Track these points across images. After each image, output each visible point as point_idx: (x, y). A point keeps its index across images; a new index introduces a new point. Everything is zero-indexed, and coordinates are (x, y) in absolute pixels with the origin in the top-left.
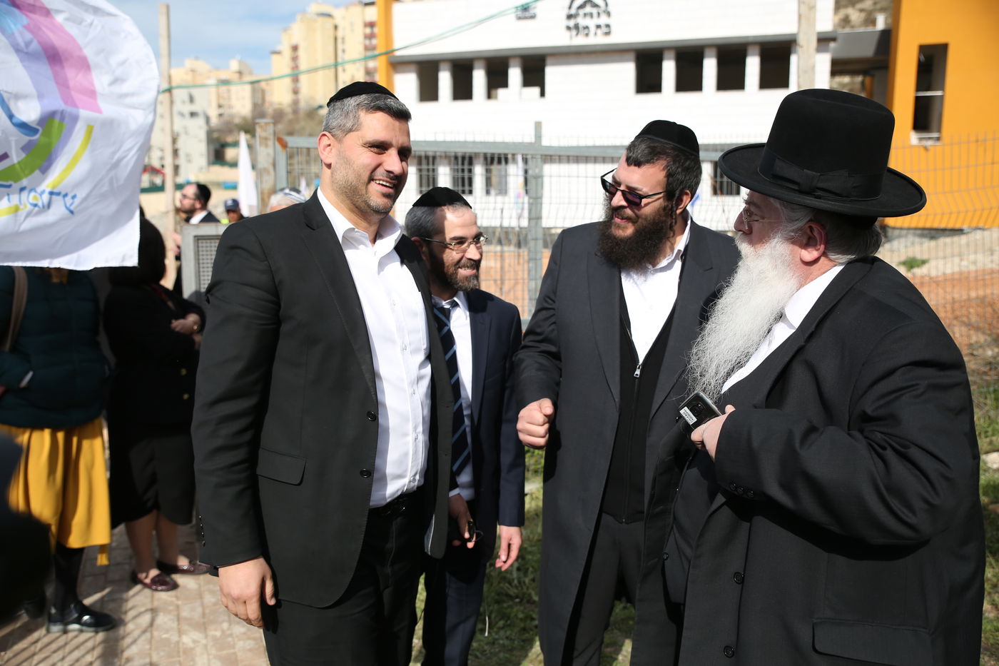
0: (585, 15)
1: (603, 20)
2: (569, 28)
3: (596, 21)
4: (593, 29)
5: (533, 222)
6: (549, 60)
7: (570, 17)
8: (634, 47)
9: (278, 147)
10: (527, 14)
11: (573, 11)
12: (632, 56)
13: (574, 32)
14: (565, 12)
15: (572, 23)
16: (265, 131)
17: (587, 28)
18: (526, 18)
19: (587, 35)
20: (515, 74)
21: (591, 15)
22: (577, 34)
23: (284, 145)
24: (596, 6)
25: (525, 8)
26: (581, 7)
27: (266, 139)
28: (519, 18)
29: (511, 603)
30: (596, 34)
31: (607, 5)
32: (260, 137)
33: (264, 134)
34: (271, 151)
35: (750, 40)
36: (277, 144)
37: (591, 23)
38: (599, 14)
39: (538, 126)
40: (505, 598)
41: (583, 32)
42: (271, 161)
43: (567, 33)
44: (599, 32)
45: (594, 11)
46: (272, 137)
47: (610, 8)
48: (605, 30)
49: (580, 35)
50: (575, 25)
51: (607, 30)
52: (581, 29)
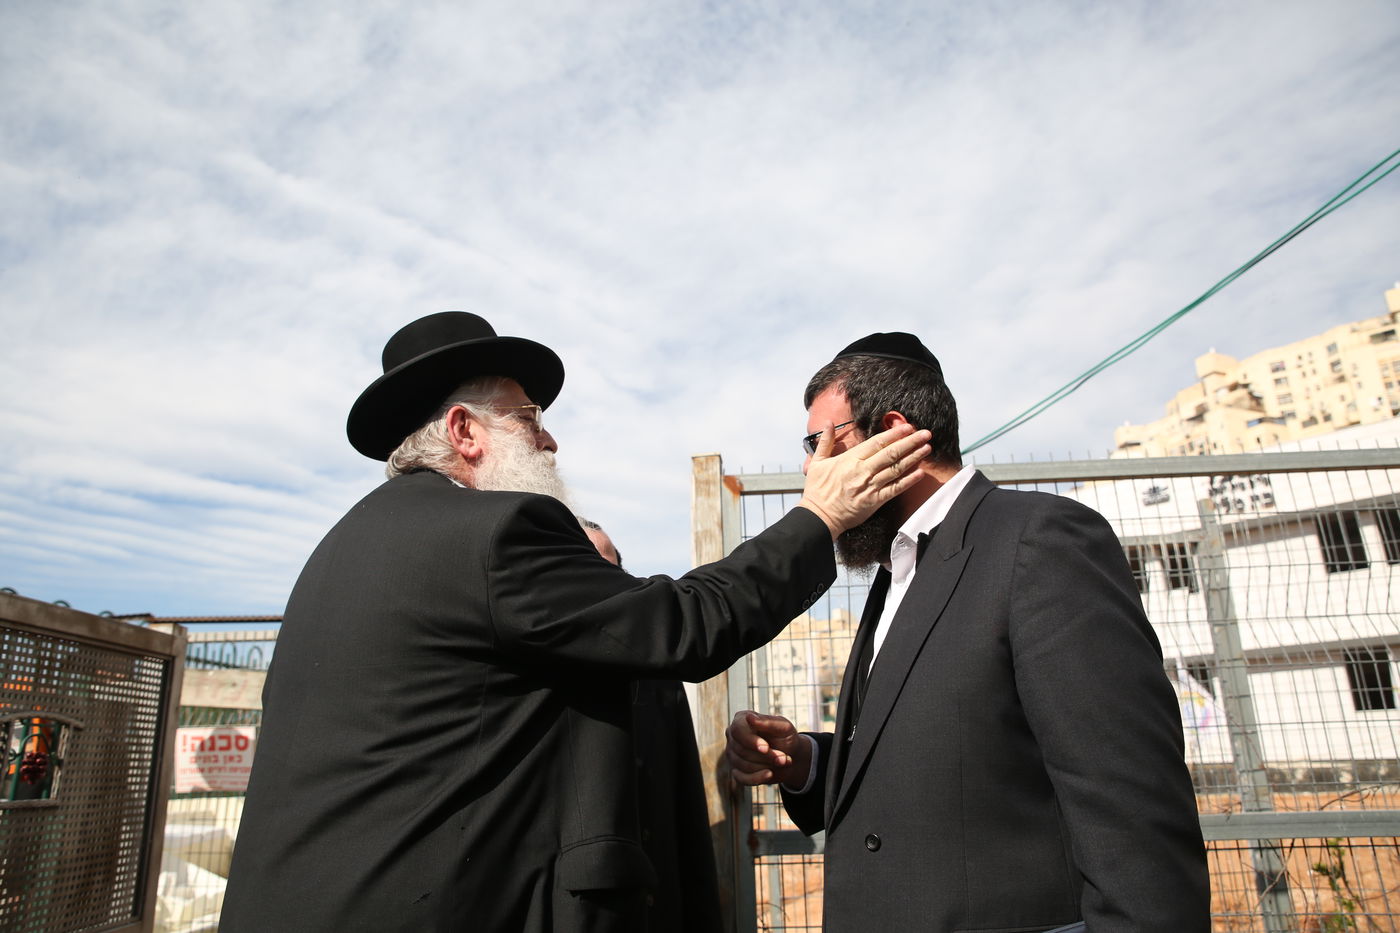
0: (1233, 487)
1: (1260, 490)
3: (1249, 492)
4: (1248, 503)
7: (1214, 492)
8: (1314, 514)
9: (727, 492)
10: (1157, 498)
11: (1217, 486)
12: (1311, 527)
13: (1223, 510)
15: (1218, 498)
16: (706, 469)
17: (1239, 501)
19: (1241, 510)
20: (1154, 572)
21: (1243, 487)
23: (738, 490)
25: (1154, 492)
26: (1226, 479)
27: (707, 482)
28: (1149, 504)
30: (1252, 507)
33: (704, 476)
34: (716, 501)
36: (725, 487)
37: (1244, 496)
38: (1252, 484)
41: (1234, 509)
42: (716, 519)
44: (1258, 504)
45: (1245, 480)
46: (717, 480)
48: (1264, 500)
49: (1231, 511)
50: (1222, 500)
51: (1268, 500)
52: (1232, 504)
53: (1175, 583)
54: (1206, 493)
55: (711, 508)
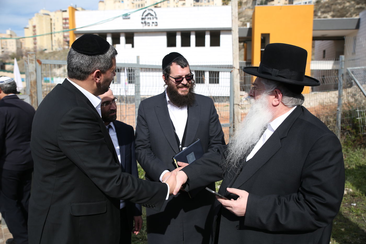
0: (148, 18)
1: (155, 20)
2: (142, 23)
4: (151, 24)
5: (137, 93)
6: (135, 34)
7: (142, 19)
8: (166, 30)
9: (37, 63)
10: (127, 17)
11: (144, 17)
12: (165, 34)
13: (144, 24)
14: (141, 17)
15: (143, 21)
16: (32, 57)
17: (149, 23)
18: (126, 19)
19: (149, 25)
20: (123, 39)
21: (150, 19)
22: (145, 25)
23: (40, 63)
24: (152, 15)
25: (126, 15)
26: (147, 15)
27: (32, 60)
28: (124, 19)
29: (138, 241)
30: (152, 25)
31: (156, 15)
32: (30, 60)
33: (31, 58)
34: (34, 65)
35: (207, 29)
36: (37, 62)
37: (151, 21)
38: (153, 18)
39: (138, 57)
40: (135, 239)
41: (147, 25)
42: (35, 69)
43: (142, 25)
44: (153, 24)
45: (151, 17)
46: (35, 60)
47: (157, 16)
48: (155, 24)
50: (145, 22)
52: (147, 23)
53: (127, 42)
54: (141, 19)
55: (33, 66)
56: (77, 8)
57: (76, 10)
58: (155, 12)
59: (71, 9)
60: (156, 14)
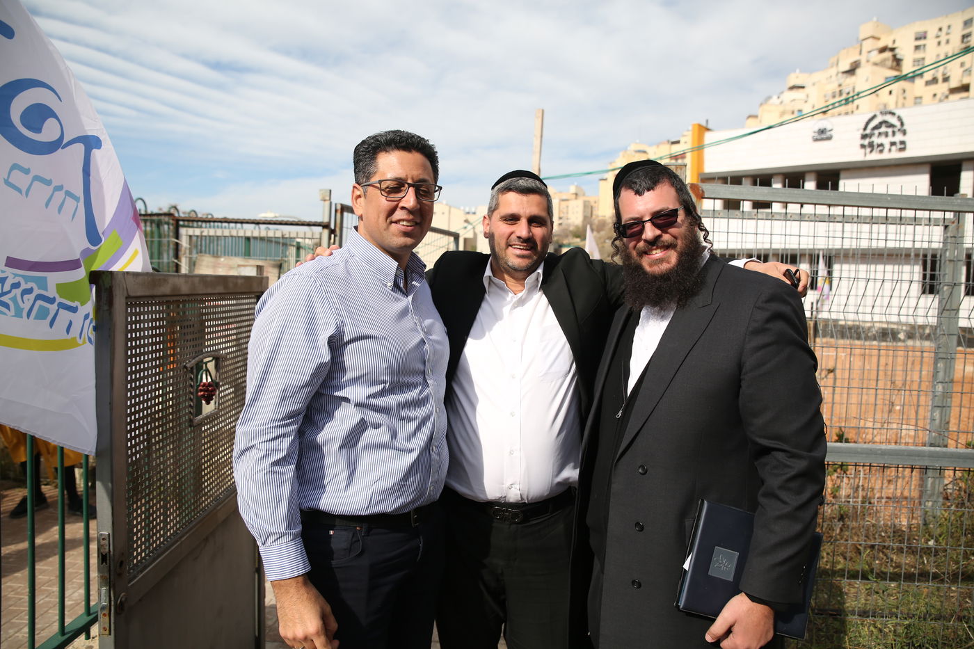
0: (880, 134)
1: (898, 138)
2: (863, 146)
3: (891, 139)
4: (887, 146)
6: (842, 175)
7: (864, 137)
8: (930, 160)
10: (824, 136)
11: (868, 131)
12: (928, 168)
13: (868, 150)
14: (861, 132)
15: (866, 142)
17: (881, 145)
18: (822, 139)
19: (881, 151)
21: (886, 135)
22: (871, 152)
24: (892, 126)
25: (822, 131)
26: (876, 128)
28: (816, 140)
30: (890, 150)
31: (902, 124)
38: (894, 133)
41: (876, 150)
44: (894, 148)
45: (890, 130)
47: (905, 127)
48: (899, 146)
49: (874, 151)
50: (870, 143)
51: (902, 146)
52: (875, 147)
54: (860, 136)
56: (710, 126)
57: (708, 130)
58: (900, 119)
59: (696, 127)
60: (905, 121)
